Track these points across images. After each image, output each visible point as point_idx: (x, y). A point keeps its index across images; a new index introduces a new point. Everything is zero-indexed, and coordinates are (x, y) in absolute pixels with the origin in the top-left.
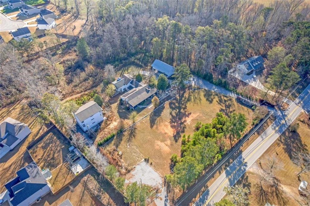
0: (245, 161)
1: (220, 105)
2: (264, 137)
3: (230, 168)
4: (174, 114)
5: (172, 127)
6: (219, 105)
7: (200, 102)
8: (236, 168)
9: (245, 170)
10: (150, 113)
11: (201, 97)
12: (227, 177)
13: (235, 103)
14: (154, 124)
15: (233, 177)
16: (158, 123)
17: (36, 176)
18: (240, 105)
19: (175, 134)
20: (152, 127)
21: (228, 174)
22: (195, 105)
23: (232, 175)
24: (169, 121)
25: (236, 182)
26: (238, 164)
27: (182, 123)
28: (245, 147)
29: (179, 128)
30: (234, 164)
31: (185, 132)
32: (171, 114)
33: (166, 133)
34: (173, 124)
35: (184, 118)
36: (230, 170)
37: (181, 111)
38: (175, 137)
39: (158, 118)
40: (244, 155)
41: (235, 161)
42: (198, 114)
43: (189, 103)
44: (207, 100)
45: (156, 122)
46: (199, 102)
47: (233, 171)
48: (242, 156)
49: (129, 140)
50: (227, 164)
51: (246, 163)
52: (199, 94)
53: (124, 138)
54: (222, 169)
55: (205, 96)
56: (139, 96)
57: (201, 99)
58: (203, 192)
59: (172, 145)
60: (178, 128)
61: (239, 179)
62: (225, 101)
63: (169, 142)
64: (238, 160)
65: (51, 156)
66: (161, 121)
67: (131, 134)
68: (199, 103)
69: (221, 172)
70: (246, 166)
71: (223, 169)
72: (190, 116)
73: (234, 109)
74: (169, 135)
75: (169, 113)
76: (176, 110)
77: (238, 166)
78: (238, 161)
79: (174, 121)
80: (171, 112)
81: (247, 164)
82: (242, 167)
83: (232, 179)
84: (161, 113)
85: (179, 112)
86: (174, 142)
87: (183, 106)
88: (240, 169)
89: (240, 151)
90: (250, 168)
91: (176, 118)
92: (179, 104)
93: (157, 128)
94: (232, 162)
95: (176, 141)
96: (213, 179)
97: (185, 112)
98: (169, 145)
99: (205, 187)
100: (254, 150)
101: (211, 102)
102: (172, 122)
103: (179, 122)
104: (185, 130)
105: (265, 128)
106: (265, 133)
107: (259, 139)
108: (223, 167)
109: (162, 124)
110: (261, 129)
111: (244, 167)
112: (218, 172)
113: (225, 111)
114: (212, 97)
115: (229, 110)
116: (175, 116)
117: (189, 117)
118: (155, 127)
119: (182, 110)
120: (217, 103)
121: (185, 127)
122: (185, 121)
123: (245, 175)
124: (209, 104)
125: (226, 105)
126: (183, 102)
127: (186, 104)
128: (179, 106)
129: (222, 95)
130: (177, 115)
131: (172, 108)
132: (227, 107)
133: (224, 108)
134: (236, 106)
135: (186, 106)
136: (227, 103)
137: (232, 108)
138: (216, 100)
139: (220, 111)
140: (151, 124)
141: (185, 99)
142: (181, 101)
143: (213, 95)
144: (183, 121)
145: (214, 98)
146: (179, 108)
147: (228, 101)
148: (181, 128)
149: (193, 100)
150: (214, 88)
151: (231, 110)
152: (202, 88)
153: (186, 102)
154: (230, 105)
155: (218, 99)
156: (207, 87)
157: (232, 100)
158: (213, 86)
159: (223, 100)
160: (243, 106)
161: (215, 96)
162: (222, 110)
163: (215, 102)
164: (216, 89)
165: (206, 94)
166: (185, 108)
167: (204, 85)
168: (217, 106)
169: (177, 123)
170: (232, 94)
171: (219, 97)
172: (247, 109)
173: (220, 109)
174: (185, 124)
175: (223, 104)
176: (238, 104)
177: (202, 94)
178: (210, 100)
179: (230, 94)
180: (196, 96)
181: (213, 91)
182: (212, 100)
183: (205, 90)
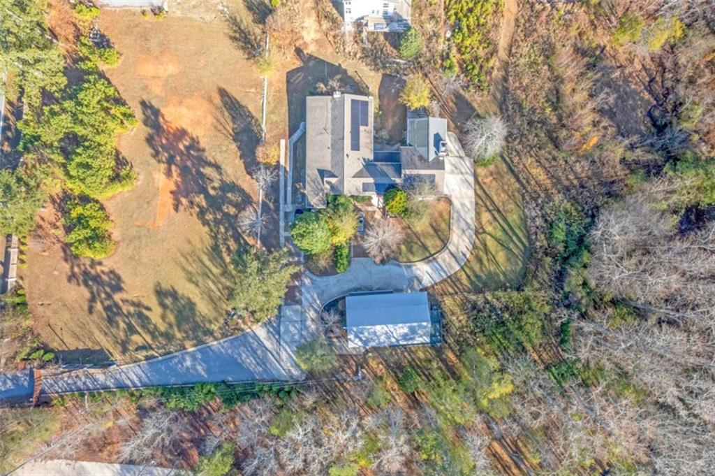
1: (133, 304)
4: (208, 171)
5: (182, 133)
6: (135, 300)
7: (184, 269)
10: (263, 126)
11: (197, 291)
13: (106, 343)
14: (225, 104)
16: (219, 115)
18: (90, 345)
19: (161, 119)
20: (223, 93)
22: (187, 248)
24: (203, 144)
27: (170, 161)
29: (164, 141)
31: (145, 144)
32: (217, 167)
33: (180, 103)
34: (187, 143)
35: (179, 179)
37: (202, 196)
38: (156, 112)
39: (233, 130)
43: (209, 242)
44: (174, 294)
45: (226, 114)
46: (190, 269)
49: (234, 21)
50: (9, 134)
52: (211, 298)
55: (191, 305)
56: (328, 139)
57: (190, 280)
59: (145, 88)
60: (167, 139)
62: (131, 330)
63: (157, 89)
66: (220, 127)
67: (246, 38)
68: (182, 260)
69: (9, 107)
72: (169, 199)
73: (94, 317)
74: (171, 106)
75: (223, 166)
76: (214, 188)
79: (192, 152)
80: (220, 174)
84: (239, 148)
85: (204, 191)
86: (145, 97)
87: (209, 217)
91: (193, 164)
92: (227, 215)
93: (210, 100)
95: (143, 103)
97: (192, 203)
98: (150, 83)
101: (160, 293)
102: (194, 145)
103: (178, 158)
104: (149, 151)
109: (210, 119)
113: (108, 290)
114: (171, 317)
115: (102, 303)
116: (202, 170)
117: (171, 192)
118: (217, 99)
119: (204, 203)
120: (146, 303)
121: (156, 155)
122: (169, 173)
124: (159, 283)
125: (120, 313)
126: (223, 230)
127: (211, 231)
128: (220, 209)
129: (154, 346)
130: (202, 176)
131: (229, 187)
132: (115, 310)
133: (117, 297)
134: (97, 333)
135: (205, 223)
136: (122, 325)
137: (101, 314)
138: (155, 316)
139: (118, 278)
140: (228, 96)
141: (228, 248)
142: (230, 233)
143: (175, 328)
144: (173, 168)
145: (163, 317)
146: (215, 204)
147: (127, 336)
148: (162, 146)
149: (208, 263)
150: (199, 368)
151: (98, 306)
152: (224, 335)
153: (215, 238)
154: (111, 321)
155: (154, 321)
156: (219, 356)
157: (120, 348)
158: (207, 370)
159: (140, 330)
160: (80, 348)
161: (166, 325)
162: (118, 288)
163: (152, 301)
164: (188, 363)
165: (194, 315)
166: (202, 213)
167: (232, 357)
168: (137, 288)
169: (182, 152)
170: (139, 378)
171: (157, 333)
172: (65, 341)
173: (122, 285)
174: (163, 166)
175: (129, 313)
176: (98, 348)
177: (203, 308)
178: (168, 301)
179: (144, 376)
180: (211, 284)
181: (190, 349)
182: (163, 305)
183: (210, 333)
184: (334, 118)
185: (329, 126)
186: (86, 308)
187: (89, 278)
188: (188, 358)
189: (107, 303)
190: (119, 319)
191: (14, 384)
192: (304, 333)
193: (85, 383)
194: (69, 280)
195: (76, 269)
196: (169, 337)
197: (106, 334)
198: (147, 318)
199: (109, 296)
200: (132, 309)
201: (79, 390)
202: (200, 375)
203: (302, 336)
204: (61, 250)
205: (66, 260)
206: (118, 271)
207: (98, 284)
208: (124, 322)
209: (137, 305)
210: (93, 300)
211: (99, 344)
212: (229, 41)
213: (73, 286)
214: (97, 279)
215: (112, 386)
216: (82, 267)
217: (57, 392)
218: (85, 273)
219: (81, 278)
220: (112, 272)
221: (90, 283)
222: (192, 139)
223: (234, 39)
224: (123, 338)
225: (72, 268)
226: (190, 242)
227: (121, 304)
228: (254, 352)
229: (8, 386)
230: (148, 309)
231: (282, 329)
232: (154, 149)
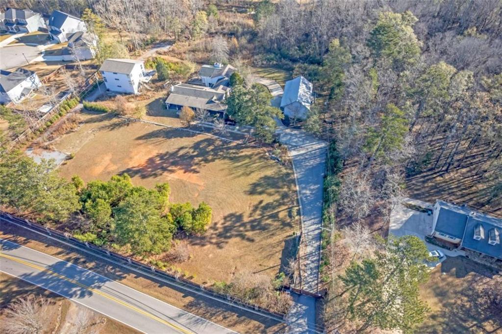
0: (95, 291)
1: (255, 210)
2: (183, 320)
3: (71, 267)
4: (181, 153)
5: (151, 161)
6: (252, 209)
7: (239, 176)
8: (73, 277)
9: (71, 296)
10: (169, 126)
11: (256, 173)
12: (50, 266)
13: (281, 236)
14: (146, 139)
15: (50, 277)
16: (150, 143)
18: (279, 248)
19: (135, 169)
20: (139, 138)
21: (56, 268)
22: (226, 172)
23: (55, 274)
24: (163, 151)
25: (39, 286)
26: (83, 279)
27: (164, 169)
28: (136, 283)
29: (150, 170)
30: (81, 272)
31: (145, 180)
32: (181, 148)
33: (131, 158)
34: (158, 159)
35: (179, 167)
36: (68, 268)
37: (195, 158)
38: (129, 170)
39: (163, 138)
40: (109, 284)
41: (90, 271)
42: (202, 184)
43: (227, 161)
44: (255, 185)
45: (151, 139)
46: (240, 173)
47: (64, 273)
48: (107, 282)
49: (103, 128)
50: (82, 260)
51: (90, 294)
52: (264, 167)
53: (107, 123)
54: (68, 254)
55: (266, 178)
57: (248, 175)
58: (15, 241)
59: (109, 173)
60: (149, 168)
61: (46, 290)
62: (274, 217)
63: (114, 168)
64: (96, 275)
66: (158, 143)
67: (116, 125)
68: (233, 175)
69: (59, 256)
70: (82, 295)
71: (68, 256)
72: (188, 174)
73: (257, 239)
74: (130, 163)
75: (182, 146)
76: (193, 152)
77: (80, 280)
78: (93, 277)
79: (165, 158)
80: (186, 148)
81: (87, 297)
82: (78, 288)
83: (44, 277)
84: (175, 137)
85: (192, 157)
87: (210, 158)
88: (71, 286)
89: (119, 276)
90: (78, 305)
91: (172, 158)
92: (212, 150)
93: (140, 144)
94: (87, 267)
95: (119, 175)
96: (42, 246)
97: (197, 164)
98: (107, 170)
99: (25, 240)
100: (128, 302)
101: (252, 192)
102: (161, 156)
103: (165, 165)
104: (151, 179)
105: (221, 317)
106: (197, 322)
107: (174, 310)
108: (73, 255)
109: (151, 147)
110: (213, 310)
111: (79, 293)
112: (60, 250)
113: (238, 224)
114: (271, 190)
115: (247, 231)
116: (179, 155)
117: (185, 172)
118: (141, 141)
119: (200, 158)
120: (256, 203)
121: (156, 175)
122: (172, 171)
123: (58, 298)
124: (245, 191)
125: (259, 221)
126: (221, 153)
127: (219, 158)
128: (208, 152)
129: (291, 206)
130: (182, 156)
131: (196, 146)
132: (256, 224)
133: (246, 219)
134: (270, 241)
135: (213, 160)
136: (269, 221)
137: (256, 234)
138: (267, 199)
139: (232, 215)
140: (143, 136)
141: (234, 153)
142: (225, 151)
143: (280, 190)
144: (170, 168)
145: (270, 194)
146: (203, 153)
147: (279, 221)
148: (152, 171)
149: (239, 164)
150: (312, 187)
151: (249, 234)
152: (291, 169)
153: (224, 158)
154: (264, 228)
155: (272, 201)
156: (305, 175)
157: (287, 228)
158: (315, 184)
159: (276, 211)
160: (280, 256)
161: (277, 194)
162: (240, 217)
163: (257, 198)
164: (308, 192)
165: (273, 178)
166: (206, 161)
167: (307, 170)
168: (244, 206)
169: (162, 162)
170: (314, 224)
171: (281, 201)
172: (272, 266)
173: (238, 214)
174: (165, 173)
175: (261, 215)
176: (283, 244)
177: (269, 172)
178: (259, 189)
179: (313, 221)
180: (255, 165)
181: (297, 188)
182: (260, 193)
183: (288, 175)
184: (183, 93)
185: (186, 96)
186: (248, 243)
187: (225, 234)
188: (304, 191)
189: (248, 227)
190: (263, 223)
191: (302, 318)
192: (298, 136)
193: (313, 262)
194: (221, 248)
195: (214, 241)
196: (285, 196)
197: (273, 235)
198: (268, 204)
199: (244, 225)
200: (258, 212)
201: (318, 267)
202: (317, 188)
203: (300, 137)
204: (193, 247)
205: (203, 245)
206: (226, 214)
207: (231, 229)
208: (267, 219)
209: (256, 208)
210: (243, 237)
211: (280, 242)
212: (112, 131)
213: (226, 247)
214: (227, 229)
215: (318, 243)
216: (214, 236)
217: (317, 284)
218: (220, 235)
219: (222, 239)
220: (225, 218)
221: (228, 234)
222: (157, 156)
223: (112, 129)
224: (280, 223)
225: (211, 243)
226: (222, 170)
227: (252, 218)
228: (306, 159)
229: (304, 323)
230: (261, 202)
231: (294, 144)
232: (151, 176)
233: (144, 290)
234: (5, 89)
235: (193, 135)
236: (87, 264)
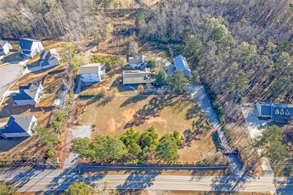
0: (153, 182)
1: (193, 126)
2: (194, 180)
4: (146, 108)
5: (135, 116)
6: (192, 126)
7: (178, 113)
8: (140, 180)
9: (145, 187)
10: (131, 96)
11: (184, 109)
12: (126, 179)
13: (209, 134)
14: (125, 105)
15: (130, 183)
16: (128, 107)
17: (33, 91)
18: (211, 139)
19: (130, 122)
20: (121, 106)
21: (130, 178)
22: (172, 112)
23: (131, 182)
24: (137, 110)
25: (128, 188)
26: (145, 179)
27: (144, 119)
28: (168, 172)
29: (138, 121)
30: (142, 177)
31: (139, 127)
32: (145, 106)
33: (125, 118)
34: (138, 114)
35: (150, 116)
36: (135, 177)
37: (154, 109)
38: (128, 124)
39: (133, 103)
40: (157, 177)
41: (145, 175)
42: (165, 121)
43: (168, 107)
44: (187, 115)
45: (128, 105)
46: (178, 111)
47: (135, 180)
48: (156, 177)
49: (99, 105)
50: (138, 172)
51: (152, 184)
52: (185, 106)
53: (98, 102)
54: (130, 172)
55: (189, 110)
56: (135, 78)
57: (182, 111)
58: (101, 174)
59: (119, 128)
60: (137, 120)
61: (132, 189)
62: (202, 126)
63: (119, 125)
64: (149, 176)
65: (54, 86)
66: (132, 106)
67: (104, 102)
68: (176, 113)
69: (127, 173)
70: (149, 186)
71: (131, 173)
72: (156, 118)
73: (201, 138)
74: (126, 120)
75: (144, 104)
76: (152, 106)
77: (144, 180)
78: (148, 177)
79: (141, 113)
80: (147, 105)
81: (152, 186)
82: (146, 184)
83: (128, 184)
84: (138, 101)
85: (153, 109)
86: (123, 128)
87: (161, 107)
88: (142, 184)
89: (159, 172)
90: (150, 190)
91: (144, 112)
92: (159, 103)
93: (124, 110)
94: (143, 174)
95: (125, 128)
96: (116, 172)
97: (157, 112)
98: (118, 127)
99: (105, 172)
100: (170, 181)
101: (188, 118)
102: (139, 112)
103: (143, 117)
104: (141, 125)
105: (207, 173)
106: (199, 178)
107: (189, 177)
108: (132, 171)
109: (130, 109)
110: (202, 172)
111: (147, 185)
112: (125, 171)
113: (190, 134)
114: (195, 115)
115: (195, 136)
116: (146, 110)
117: (154, 118)
118: (123, 108)
119: (157, 109)
120: (192, 123)
121: (142, 123)
122: (148, 119)
123: (140, 190)
124: (185, 119)
125: (198, 130)
126: (164, 104)
127: (165, 106)
128: (158, 105)
129: (205, 120)
130: (148, 110)
131: (151, 103)
132: (197, 132)
133: (192, 131)
134: (206, 137)
135: (163, 108)
136: (201, 129)
137: (199, 136)
139: (186, 131)
140: (123, 105)
141: (169, 102)
142: (165, 102)
143: (198, 114)
144: (146, 118)
145: (195, 117)
146: (156, 106)
147: (205, 128)
148: (139, 121)
149: (175, 107)
150: (208, 109)
151: (197, 137)
152: (196, 103)
153: (167, 105)
154: (201, 133)
155: (197, 120)
156: (203, 104)
157: (209, 130)
158: (209, 107)
159: (201, 124)
160: (213, 142)
161: (198, 116)
162: (189, 131)
163: (191, 120)
164: (208, 111)
165: (192, 109)
166: (160, 109)
167: (202, 101)
168: (188, 125)
169: (141, 115)
170: (217, 125)
171: (201, 119)
172: (212, 147)
173: (188, 130)
174: (146, 121)
175: (197, 127)
176: (211, 137)
177: (189, 107)
178: (190, 116)
179: (216, 123)
180: (181, 106)
181: (203, 111)
182: (191, 118)
183: (197, 106)
184: (129, 77)
185: (132, 78)
186: (198, 141)
187: (188, 140)
188: (206, 112)
189: (195, 134)
190: (200, 130)
191: (233, 163)
192: (190, 85)
193: (225, 140)
194: (190, 146)
195: (186, 144)
196: (201, 116)
197: (206, 134)
198: (197, 122)
199: (193, 134)
200: (195, 127)
201: (228, 142)
202: (210, 109)
203: (191, 86)
204: (180, 150)
205: (183, 148)
206: (183, 131)
207: (189, 137)
208: (200, 128)
209: (193, 125)
210: (195, 139)
211: (210, 136)
212: (105, 106)
213: (192, 145)
214: (188, 138)
215: (223, 132)
216: (184, 142)
217: (231, 148)
218: (186, 141)
219: (188, 143)
220: (184, 133)
221: (189, 140)
222: (136, 113)
223: (104, 105)
224: (205, 129)
225: (185, 146)
226: (169, 112)
227: (194, 130)
228: (199, 96)
229: (235, 165)
230: (194, 122)
231: (190, 90)
232: (140, 124)
233: (172, 174)
234: (32, 97)
235: (146, 98)
236: (142, 173)
